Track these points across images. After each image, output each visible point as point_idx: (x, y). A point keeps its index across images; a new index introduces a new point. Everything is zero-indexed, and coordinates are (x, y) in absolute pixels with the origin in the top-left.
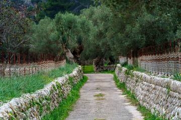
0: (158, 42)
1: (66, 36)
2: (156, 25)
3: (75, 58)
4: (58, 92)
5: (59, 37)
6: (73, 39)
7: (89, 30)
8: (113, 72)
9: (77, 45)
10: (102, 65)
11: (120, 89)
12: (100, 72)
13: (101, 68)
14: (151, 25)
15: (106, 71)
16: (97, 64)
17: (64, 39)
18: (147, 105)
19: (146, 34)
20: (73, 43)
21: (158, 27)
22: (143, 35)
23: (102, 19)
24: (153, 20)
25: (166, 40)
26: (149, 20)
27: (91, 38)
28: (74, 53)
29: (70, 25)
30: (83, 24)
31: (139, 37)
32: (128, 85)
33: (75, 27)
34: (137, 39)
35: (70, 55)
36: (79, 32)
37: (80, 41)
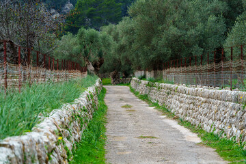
0: (183, 56)
1: (88, 50)
2: (181, 39)
3: (96, 70)
4: (91, 102)
5: (81, 50)
6: (95, 53)
7: (109, 45)
8: (128, 84)
9: (98, 58)
10: (119, 78)
11: (144, 100)
12: (116, 84)
13: (117, 81)
14: (177, 39)
15: (122, 83)
16: (114, 77)
17: (86, 53)
18: (194, 120)
19: (171, 47)
20: (94, 57)
21: (184, 41)
22: (169, 48)
23: (127, 32)
24: (179, 34)
25: (191, 54)
26: (176, 33)
27: (112, 52)
28: (95, 66)
29: (92, 39)
30: (104, 38)
31: (164, 50)
32: (153, 97)
33: (97, 41)
34: (162, 52)
35: (91, 68)
36: (100, 46)
37: (100, 55)
